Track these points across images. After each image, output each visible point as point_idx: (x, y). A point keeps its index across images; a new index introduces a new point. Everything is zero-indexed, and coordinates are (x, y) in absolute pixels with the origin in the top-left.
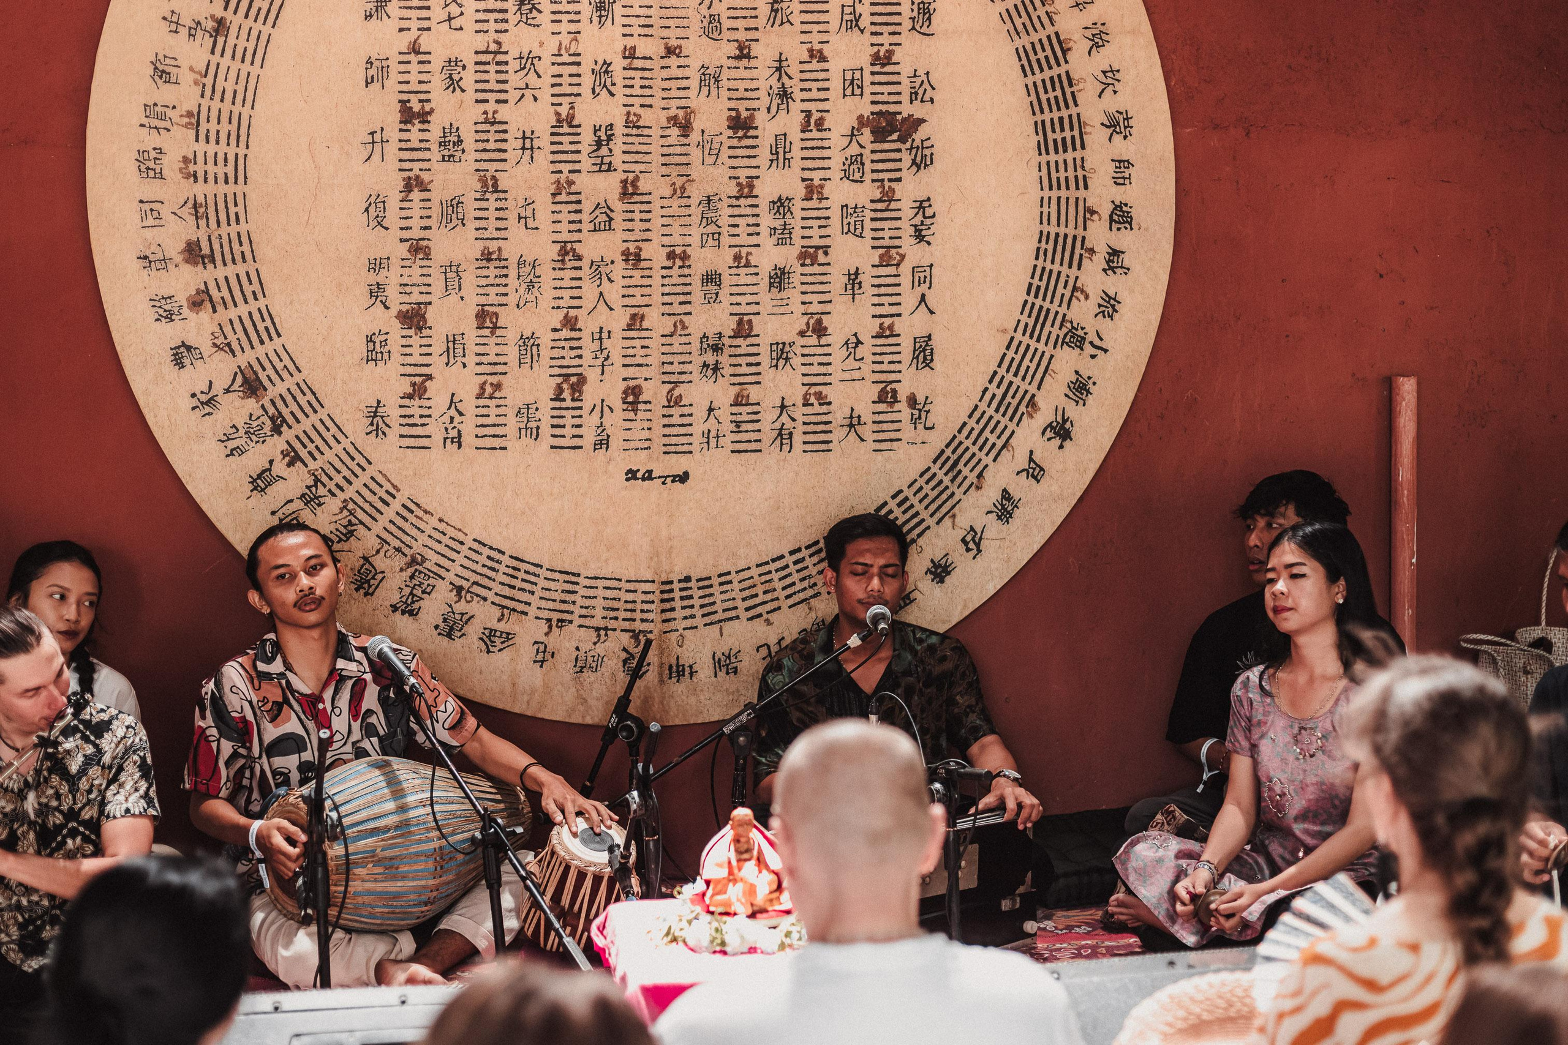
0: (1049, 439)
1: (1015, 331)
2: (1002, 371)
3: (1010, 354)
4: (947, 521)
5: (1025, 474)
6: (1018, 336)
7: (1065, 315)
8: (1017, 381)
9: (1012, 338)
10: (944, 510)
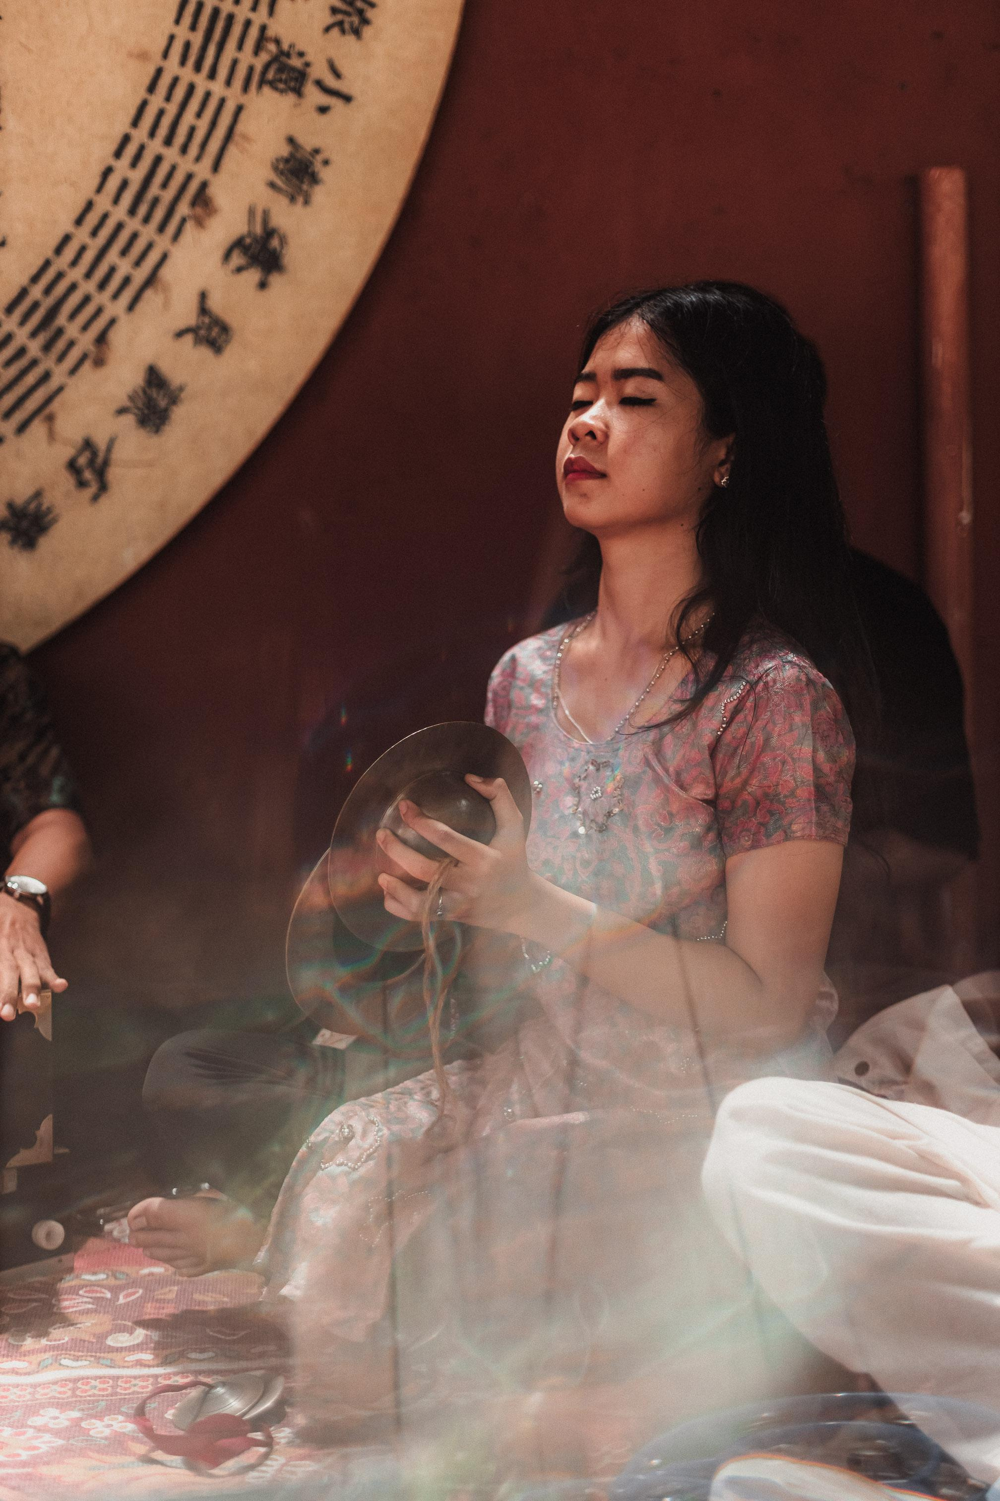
0: (239, 270)
1: (165, 55)
2: (140, 135)
3: (157, 101)
4: (38, 428)
5: (189, 339)
6: (172, 67)
7: (263, 28)
8: (171, 155)
9: (159, 72)
10: (31, 405)
